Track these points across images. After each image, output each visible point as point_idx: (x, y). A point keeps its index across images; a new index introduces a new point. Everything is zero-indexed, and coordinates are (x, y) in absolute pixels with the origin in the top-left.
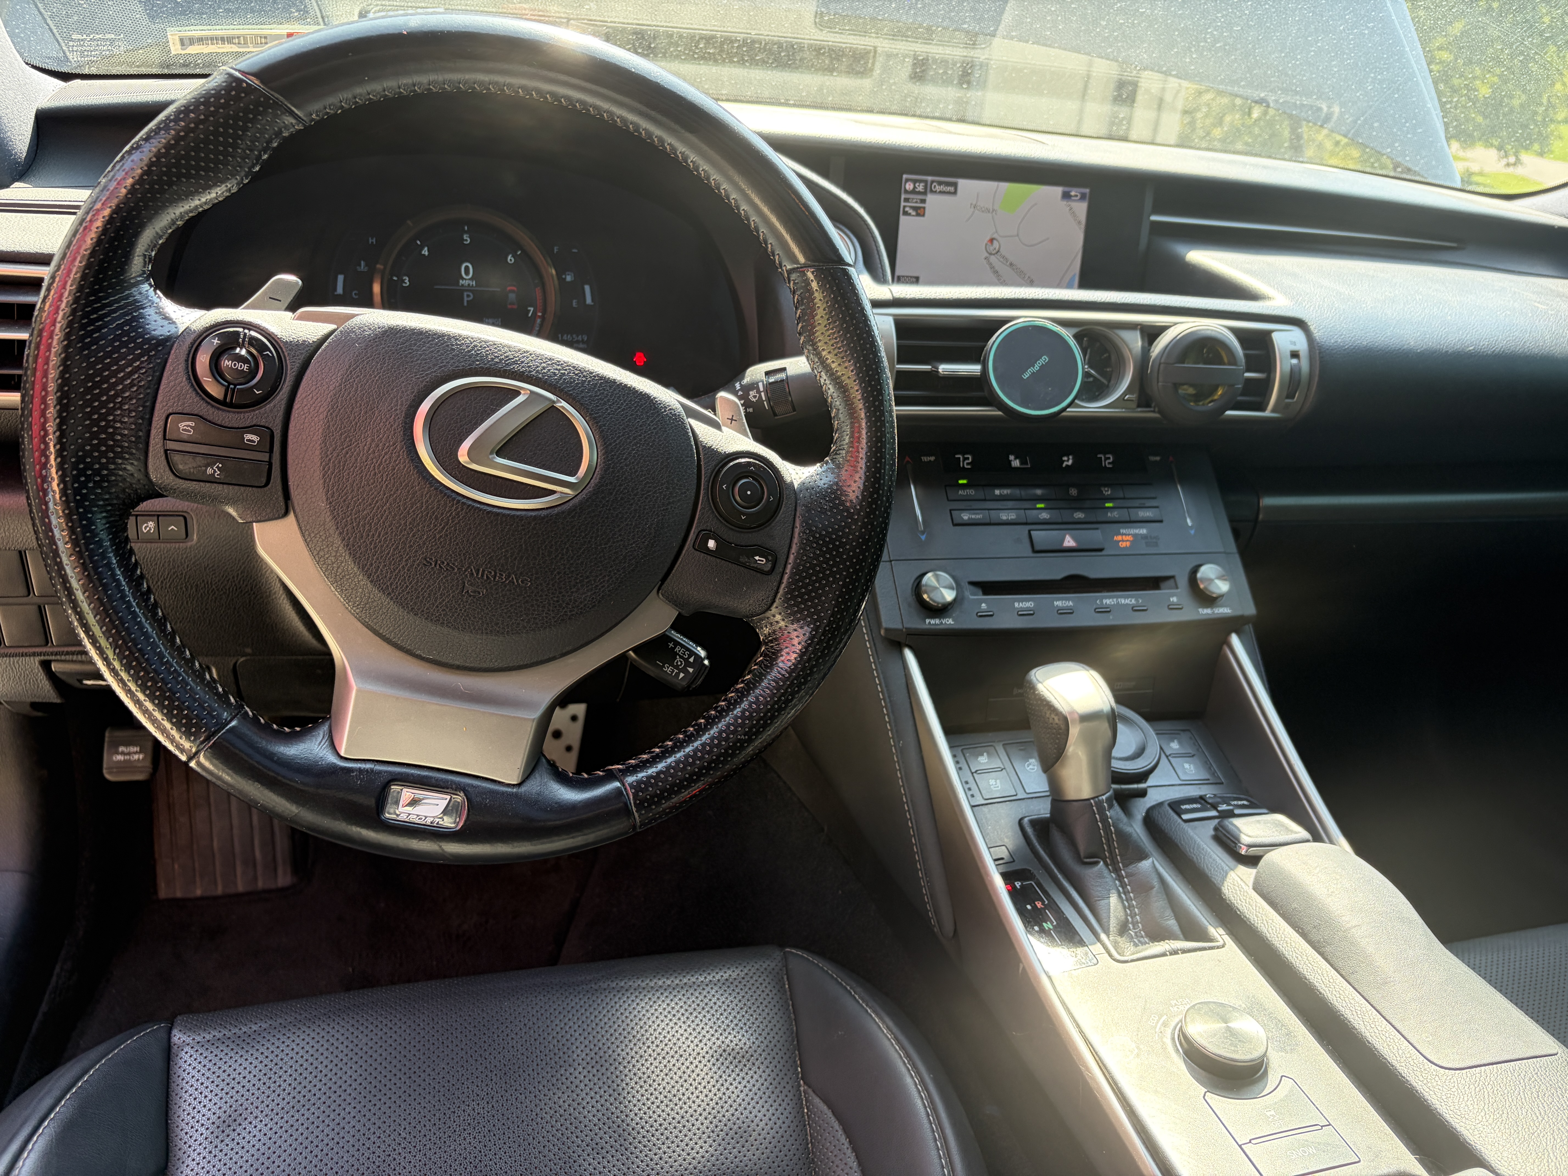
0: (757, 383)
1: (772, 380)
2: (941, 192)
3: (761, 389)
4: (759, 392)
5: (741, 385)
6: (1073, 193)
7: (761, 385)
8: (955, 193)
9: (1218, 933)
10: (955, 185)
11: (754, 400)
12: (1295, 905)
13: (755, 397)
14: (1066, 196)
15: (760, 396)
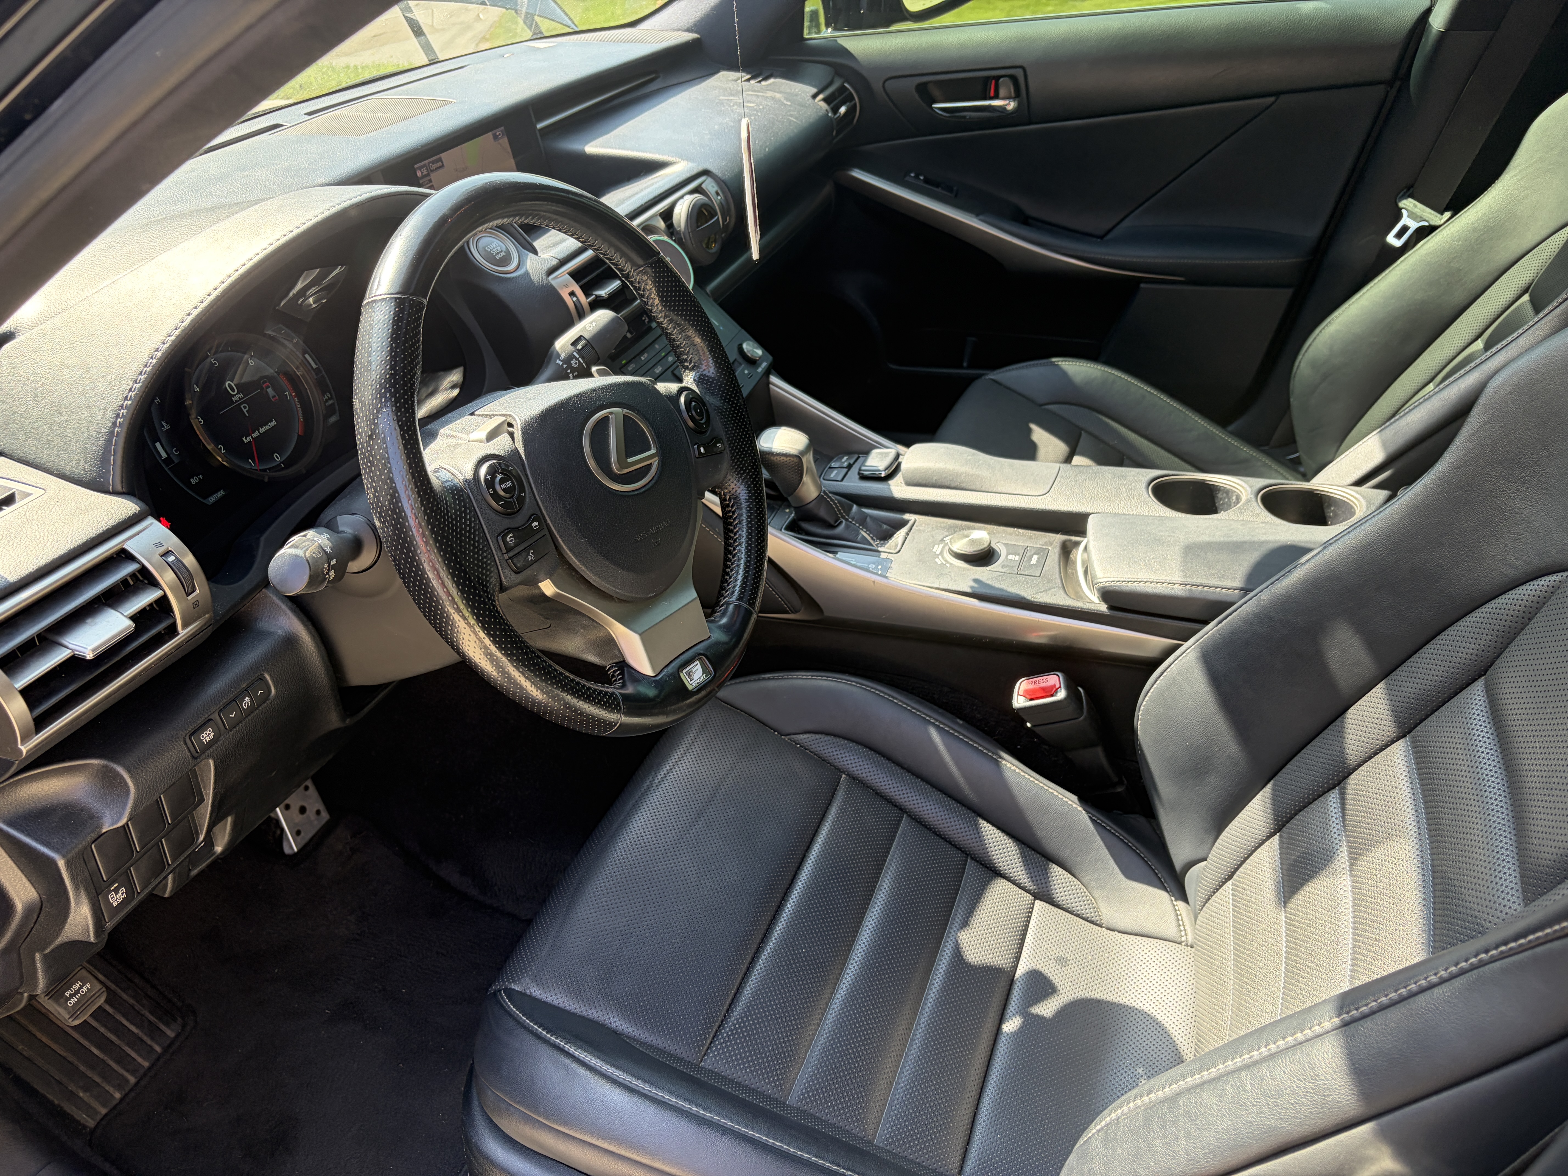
0: (572, 354)
1: (579, 347)
2: (437, 169)
3: (578, 356)
4: (577, 359)
5: (562, 361)
6: (498, 134)
7: (575, 354)
8: (443, 166)
9: (907, 516)
10: (440, 160)
11: (576, 366)
12: (935, 478)
13: (576, 363)
14: (495, 137)
15: (579, 361)
